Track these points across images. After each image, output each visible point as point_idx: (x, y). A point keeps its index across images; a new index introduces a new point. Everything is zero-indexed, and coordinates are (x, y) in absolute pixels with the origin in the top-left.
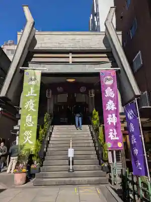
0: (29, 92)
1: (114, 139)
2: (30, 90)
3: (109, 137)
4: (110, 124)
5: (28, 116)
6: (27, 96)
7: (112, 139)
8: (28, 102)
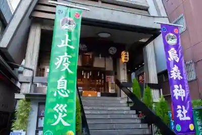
0: (63, 41)
1: (183, 119)
2: (64, 39)
3: (178, 116)
4: (177, 98)
5: (61, 80)
6: (59, 46)
7: (181, 119)
8: (61, 57)
